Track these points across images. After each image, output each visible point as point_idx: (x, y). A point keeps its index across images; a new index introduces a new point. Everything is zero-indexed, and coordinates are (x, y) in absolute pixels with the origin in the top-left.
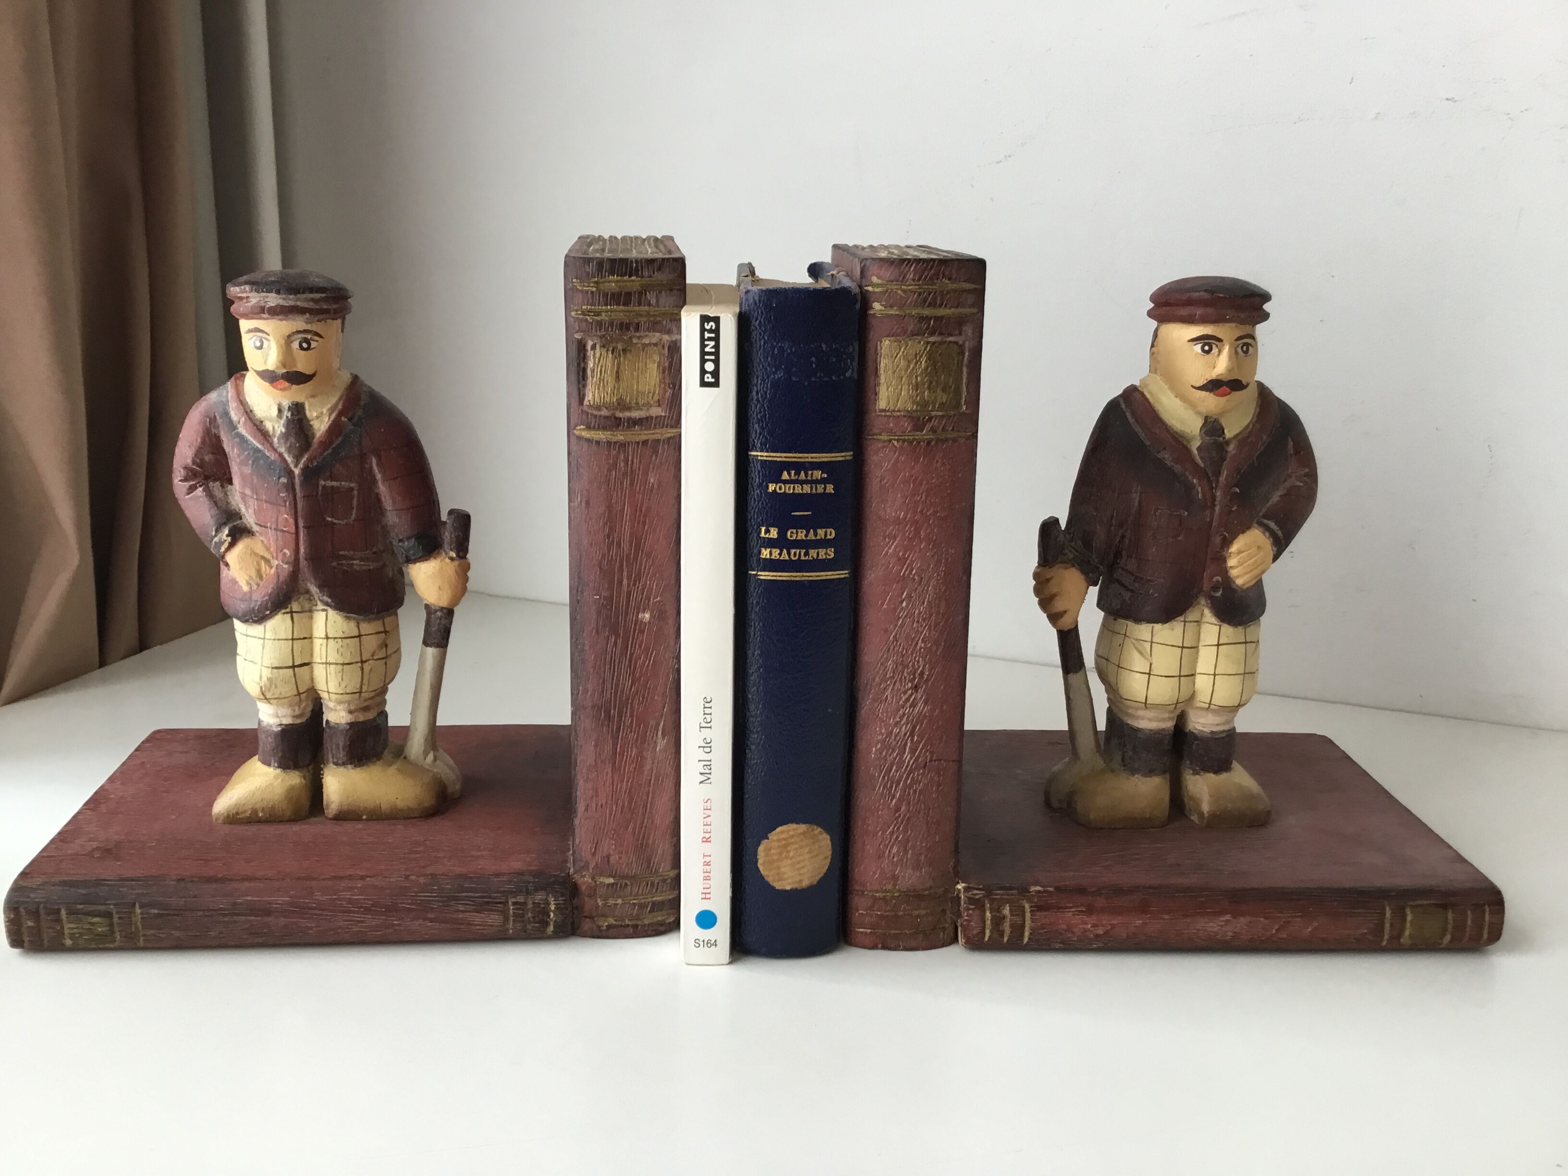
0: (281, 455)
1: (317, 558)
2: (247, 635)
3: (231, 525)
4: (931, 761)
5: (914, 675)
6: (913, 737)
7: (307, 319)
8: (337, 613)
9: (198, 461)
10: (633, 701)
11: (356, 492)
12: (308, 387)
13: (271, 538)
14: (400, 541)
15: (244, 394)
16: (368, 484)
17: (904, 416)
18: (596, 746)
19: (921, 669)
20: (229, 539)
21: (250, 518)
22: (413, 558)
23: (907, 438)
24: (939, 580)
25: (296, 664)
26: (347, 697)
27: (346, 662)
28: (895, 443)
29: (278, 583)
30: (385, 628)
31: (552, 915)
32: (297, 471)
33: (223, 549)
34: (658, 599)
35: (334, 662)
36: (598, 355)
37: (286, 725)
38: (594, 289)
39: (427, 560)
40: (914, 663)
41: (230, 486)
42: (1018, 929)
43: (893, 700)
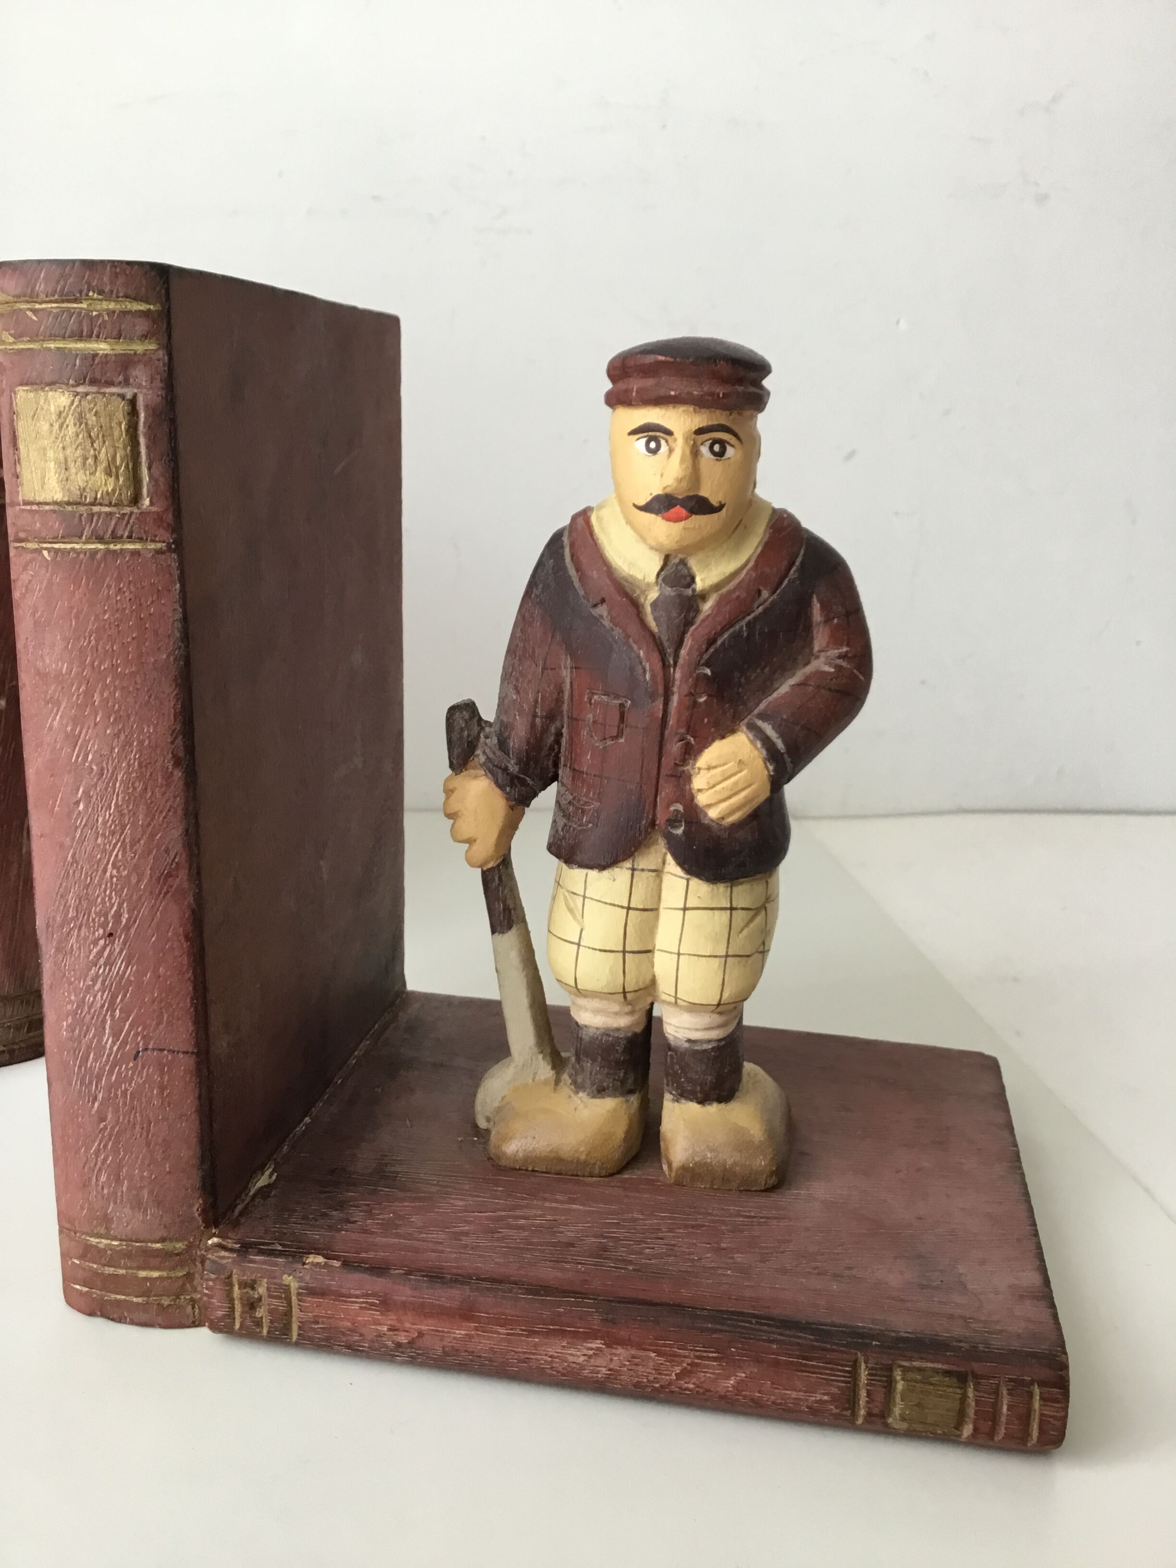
4: (145, 1050)
5: (106, 915)
6: (114, 1011)
17: (54, 511)
19: (115, 908)
23: (60, 546)
28: (46, 554)
40: (104, 900)
42: (283, 1318)
43: (80, 952)
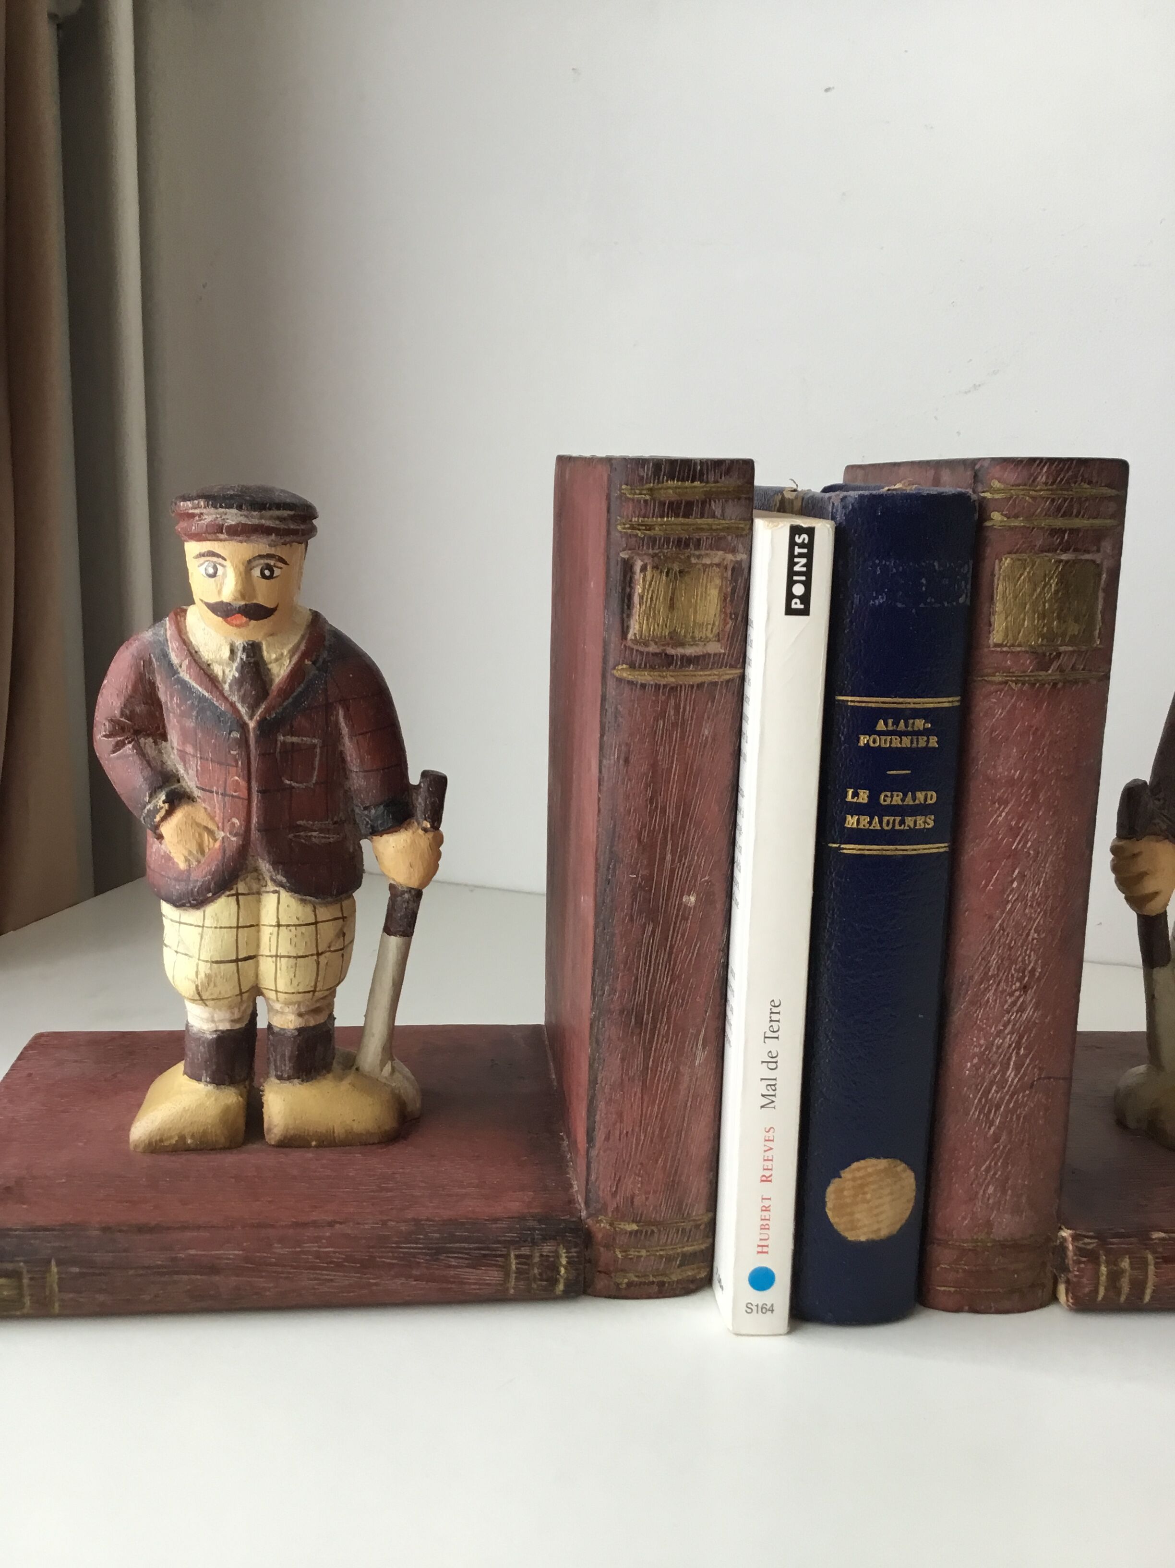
0: (233, 705)
1: (269, 829)
2: (180, 923)
3: (167, 789)
4: (1039, 1079)
5: (1024, 972)
6: (1019, 1049)
7: (272, 540)
8: (291, 896)
9: (128, 712)
10: (671, 1004)
11: (318, 750)
12: (266, 624)
13: (217, 805)
14: (366, 808)
15: (186, 633)
16: (332, 740)
17: (1027, 652)
18: (623, 1060)
19: (1032, 965)
20: (167, 805)
21: (190, 781)
22: (380, 829)
23: (1027, 679)
24: (1059, 854)
25: (240, 957)
26: (299, 997)
27: (301, 954)
28: (1013, 685)
29: (224, 858)
30: (342, 914)
31: (563, 1271)
32: (252, 724)
33: (158, 818)
34: (707, 878)
35: (286, 954)
36: (648, 578)
37: (222, 1032)
38: (648, 497)
39: (396, 832)
40: (1024, 958)
41: (164, 743)
42: (1138, 1286)
43: (996, 1003)
